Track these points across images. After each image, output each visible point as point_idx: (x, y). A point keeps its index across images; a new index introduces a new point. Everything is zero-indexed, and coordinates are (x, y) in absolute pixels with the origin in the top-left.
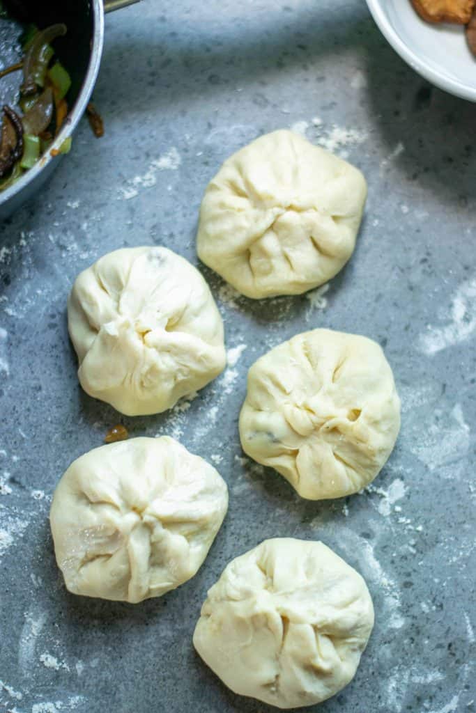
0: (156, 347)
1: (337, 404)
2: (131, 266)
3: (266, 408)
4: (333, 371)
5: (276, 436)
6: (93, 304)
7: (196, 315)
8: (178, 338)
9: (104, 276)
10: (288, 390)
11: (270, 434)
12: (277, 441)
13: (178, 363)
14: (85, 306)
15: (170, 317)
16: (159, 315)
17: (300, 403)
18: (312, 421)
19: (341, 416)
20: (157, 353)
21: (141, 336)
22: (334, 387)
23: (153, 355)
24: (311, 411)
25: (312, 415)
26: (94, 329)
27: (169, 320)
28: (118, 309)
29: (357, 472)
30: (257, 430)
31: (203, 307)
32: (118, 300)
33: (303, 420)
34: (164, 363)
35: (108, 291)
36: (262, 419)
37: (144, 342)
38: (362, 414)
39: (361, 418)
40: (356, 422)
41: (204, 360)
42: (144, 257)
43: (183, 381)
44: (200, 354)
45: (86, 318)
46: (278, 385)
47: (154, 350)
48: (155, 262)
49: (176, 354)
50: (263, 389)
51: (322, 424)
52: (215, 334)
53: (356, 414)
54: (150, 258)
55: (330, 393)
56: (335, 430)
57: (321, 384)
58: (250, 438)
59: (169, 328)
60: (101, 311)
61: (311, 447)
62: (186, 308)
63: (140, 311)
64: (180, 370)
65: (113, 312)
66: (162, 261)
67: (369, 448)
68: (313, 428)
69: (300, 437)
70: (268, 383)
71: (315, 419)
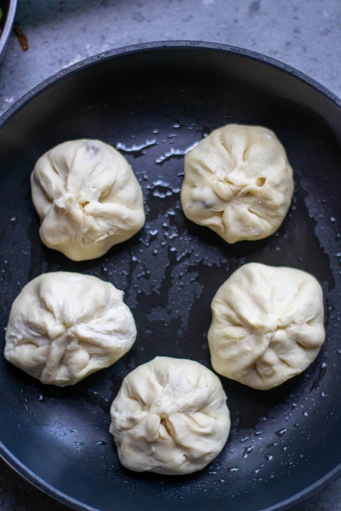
0: (92, 215)
1: (248, 176)
2: (75, 155)
3: (198, 185)
4: (243, 153)
5: (208, 202)
6: (48, 182)
7: (121, 188)
8: (108, 207)
9: (56, 163)
10: (213, 170)
11: (203, 202)
12: (208, 207)
13: (108, 224)
14: (43, 183)
15: (102, 191)
16: (94, 190)
17: (222, 178)
18: (232, 190)
19: (252, 184)
20: (93, 219)
21: (81, 207)
22: (245, 164)
23: (90, 220)
24: (230, 183)
25: (231, 186)
26: (50, 200)
27: (102, 193)
28: (65, 186)
29: (268, 221)
30: (195, 200)
31: (126, 182)
32: (66, 179)
33: (226, 190)
34: (98, 225)
35: (59, 173)
36: (197, 192)
37: (84, 211)
38: (267, 181)
39: (266, 183)
40: (263, 186)
41: (127, 221)
42: (84, 149)
43: (113, 236)
44: (124, 217)
45: (44, 192)
46: (205, 168)
47: (91, 217)
48: (92, 151)
49: (107, 219)
50: (195, 172)
51: (239, 191)
52: (136, 200)
53: (262, 181)
54: (88, 149)
55: (242, 169)
56: (249, 194)
57: (236, 163)
58: (190, 207)
59: (102, 199)
60: (54, 187)
61: (233, 208)
62: (114, 184)
63: (80, 189)
64: (111, 229)
65: (62, 189)
66: (96, 150)
67: (274, 204)
68: (232, 194)
69: (225, 201)
70: (199, 167)
71: (233, 188)
